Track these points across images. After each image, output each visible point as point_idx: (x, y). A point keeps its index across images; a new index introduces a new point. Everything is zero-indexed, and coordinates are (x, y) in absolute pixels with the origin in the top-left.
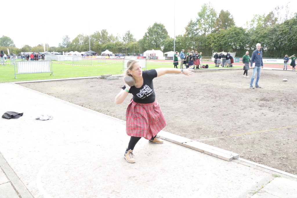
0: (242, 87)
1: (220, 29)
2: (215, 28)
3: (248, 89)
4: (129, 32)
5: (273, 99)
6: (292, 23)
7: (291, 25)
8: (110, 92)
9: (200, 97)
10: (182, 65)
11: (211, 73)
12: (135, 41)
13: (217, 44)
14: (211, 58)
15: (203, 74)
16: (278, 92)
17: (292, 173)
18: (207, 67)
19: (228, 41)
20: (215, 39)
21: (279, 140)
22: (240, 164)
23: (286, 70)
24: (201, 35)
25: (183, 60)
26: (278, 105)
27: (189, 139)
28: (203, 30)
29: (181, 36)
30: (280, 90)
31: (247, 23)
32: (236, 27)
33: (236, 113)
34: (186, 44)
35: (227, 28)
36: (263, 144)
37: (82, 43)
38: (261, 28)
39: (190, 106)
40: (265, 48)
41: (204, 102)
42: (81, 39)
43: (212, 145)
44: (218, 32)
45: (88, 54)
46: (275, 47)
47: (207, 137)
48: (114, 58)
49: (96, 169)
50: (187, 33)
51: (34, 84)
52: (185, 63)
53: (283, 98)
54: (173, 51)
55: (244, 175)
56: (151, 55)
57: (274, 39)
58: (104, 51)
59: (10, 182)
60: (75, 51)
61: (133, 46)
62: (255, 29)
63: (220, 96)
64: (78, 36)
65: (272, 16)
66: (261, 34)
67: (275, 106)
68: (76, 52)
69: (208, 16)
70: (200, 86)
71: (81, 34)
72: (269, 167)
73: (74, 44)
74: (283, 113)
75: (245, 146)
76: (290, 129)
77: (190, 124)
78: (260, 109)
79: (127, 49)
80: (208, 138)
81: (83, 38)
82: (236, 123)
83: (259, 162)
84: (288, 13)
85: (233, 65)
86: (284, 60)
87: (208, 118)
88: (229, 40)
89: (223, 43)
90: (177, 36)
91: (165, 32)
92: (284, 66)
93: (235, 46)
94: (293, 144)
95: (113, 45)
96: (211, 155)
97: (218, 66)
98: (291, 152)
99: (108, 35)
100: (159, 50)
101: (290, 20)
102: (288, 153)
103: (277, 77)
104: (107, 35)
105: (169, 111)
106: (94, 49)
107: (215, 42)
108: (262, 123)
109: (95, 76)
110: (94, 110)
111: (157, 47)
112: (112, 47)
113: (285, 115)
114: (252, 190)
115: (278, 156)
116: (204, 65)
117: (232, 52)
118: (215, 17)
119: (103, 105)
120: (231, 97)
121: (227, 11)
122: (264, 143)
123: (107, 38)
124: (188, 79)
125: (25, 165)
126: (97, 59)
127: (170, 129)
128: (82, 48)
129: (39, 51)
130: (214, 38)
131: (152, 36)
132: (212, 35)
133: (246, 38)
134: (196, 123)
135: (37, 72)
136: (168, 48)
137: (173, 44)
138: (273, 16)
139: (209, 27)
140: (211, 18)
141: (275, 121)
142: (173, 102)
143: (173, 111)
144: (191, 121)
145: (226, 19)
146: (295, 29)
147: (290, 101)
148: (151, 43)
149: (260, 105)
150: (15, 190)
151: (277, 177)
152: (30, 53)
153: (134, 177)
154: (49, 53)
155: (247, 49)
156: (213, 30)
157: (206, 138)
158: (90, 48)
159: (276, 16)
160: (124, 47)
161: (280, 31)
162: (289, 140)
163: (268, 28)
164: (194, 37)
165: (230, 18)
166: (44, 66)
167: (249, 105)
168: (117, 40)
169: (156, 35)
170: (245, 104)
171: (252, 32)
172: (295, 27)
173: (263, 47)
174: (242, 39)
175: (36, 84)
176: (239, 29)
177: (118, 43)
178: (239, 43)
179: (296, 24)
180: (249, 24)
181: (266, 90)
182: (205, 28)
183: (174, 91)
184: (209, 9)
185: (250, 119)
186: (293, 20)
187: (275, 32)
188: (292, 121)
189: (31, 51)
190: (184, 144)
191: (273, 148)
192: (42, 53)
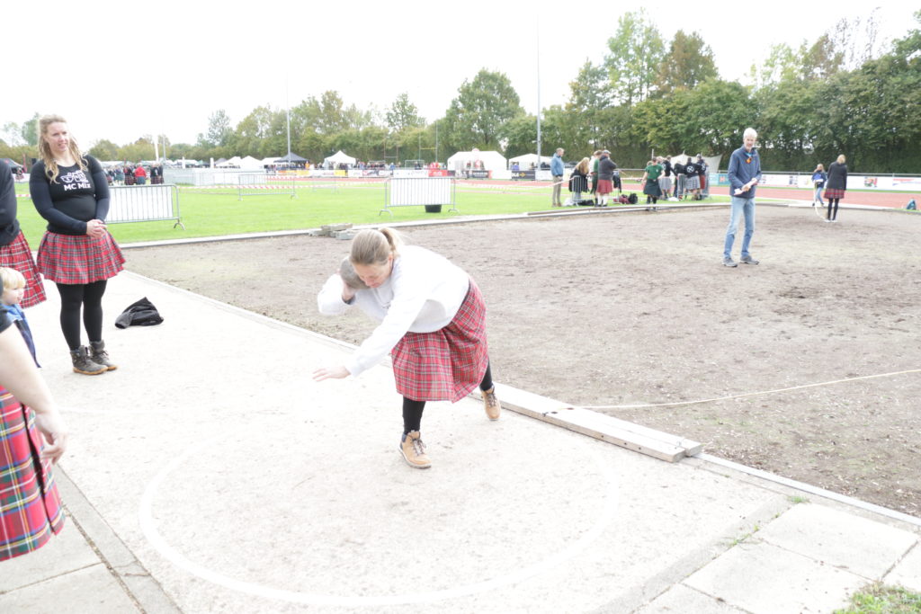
1: (672, 88)
2: (659, 85)
4: (404, 97)
5: (817, 292)
6: (886, 68)
7: (883, 74)
9: (607, 287)
10: (557, 195)
12: (423, 125)
13: (665, 133)
15: (620, 220)
16: (834, 271)
18: (631, 199)
19: (697, 122)
20: (659, 118)
21: (819, 404)
22: (701, 471)
24: (617, 107)
25: (559, 180)
26: (829, 309)
28: (626, 90)
29: (560, 108)
30: (841, 265)
31: (752, 68)
32: (720, 82)
33: (706, 331)
34: (572, 134)
35: (694, 82)
36: (774, 417)
37: (267, 133)
38: (796, 83)
39: (577, 314)
40: (805, 144)
41: (619, 303)
42: (262, 121)
43: (630, 419)
44: (669, 95)
45: (285, 163)
46: (836, 139)
47: (617, 399)
48: (357, 176)
50: (576, 98)
53: (847, 289)
54: (535, 152)
56: (469, 165)
57: (834, 117)
58: (332, 154)
60: (246, 155)
61: (417, 139)
62: (777, 88)
63: (664, 284)
64: (255, 111)
65: (826, 47)
66: (795, 101)
67: (821, 311)
68: (249, 159)
69: (639, 50)
70: (609, 255)
71: (263, 107)
73: (244, 134)
74: (842, 331)
78: (776, 321)
79: (400, 149)
80: (620, 402)
81: (270, 118)
82: (703, 360)
83: (758, 465)
84: (874, 40)
85: (711, 195)
88: (701, 119)
89: (682, 128)
90: (548, 109)
91: (512, 97)
93: (719, 139)
94: (858, 416)
95: (358, 138)
96: (624, 446)
98: (848, 436)
99: (343, 108)
100: (493, 149)
101: (880, 59)
102: (839, 439)
103: (837, 229)
104: (339, 108)
105: (512, 326)
106: (301, 149)
107: (660, 125)
108: (777, 360)
109: (303, 229)
110: (300, 325)
111: (487, 142)
112: (355, 142)
113: (846, 338)
114: (726, 538)
115: (812, 449)
117: (709, 156)
118: (660, 52)
120: (695, 286)
121: (694, 34)
123: (339, 115)
124: (577, 235)
126: (311, 178)
127: (512, 377)
128: (266, 146)
130: (657, 113)
131: (471, 108)
132: (649, 107)
133: (751, 114)
134: (589, 360)
135: (136, 218)
136: (519, 146)
137: (536, 131)
138: (829, 48)
139: (640, 80)
140: (645, 57)
141: (816, 352)
142: (528, 303)
143: (525, 327)
144: (576, 353)
145: (692, 57)
146: (894, 87)
147: (865, 298)
148: (470, 130)
149: (780, 308)
154: (170, 162)
156: (651, 92)
157: (616, 402)
158: (289, 145)
159: (838, 48)
160: (389, 141)
161: (851, 93)
162: (847, 405)
163: (817, 83)
164: (597, 112)
165: (703, 55)
166: (155, 201)
167: (746, 309)
168: (369, 123)
169: (485, 108)
170: (736, 307)
171: (769, 97)
172: (893, 80)
173: (801, 141)
174: (738, 118)
175: (133, 253)
176: (729, 86)
177: (373, 131)
178: (729, 130)
179: (897, 73)
180: (758, 74)
181: (801, 267)
182: (629, 86)
183: (531, 269)
184: (641, 29)
185: (745, 348)
186: (889, 60)
187: (836, 95)
188: (864, 354)
189: (116, 158)
190: (549, 417)
191: (801, 428)
192: (151, 162)
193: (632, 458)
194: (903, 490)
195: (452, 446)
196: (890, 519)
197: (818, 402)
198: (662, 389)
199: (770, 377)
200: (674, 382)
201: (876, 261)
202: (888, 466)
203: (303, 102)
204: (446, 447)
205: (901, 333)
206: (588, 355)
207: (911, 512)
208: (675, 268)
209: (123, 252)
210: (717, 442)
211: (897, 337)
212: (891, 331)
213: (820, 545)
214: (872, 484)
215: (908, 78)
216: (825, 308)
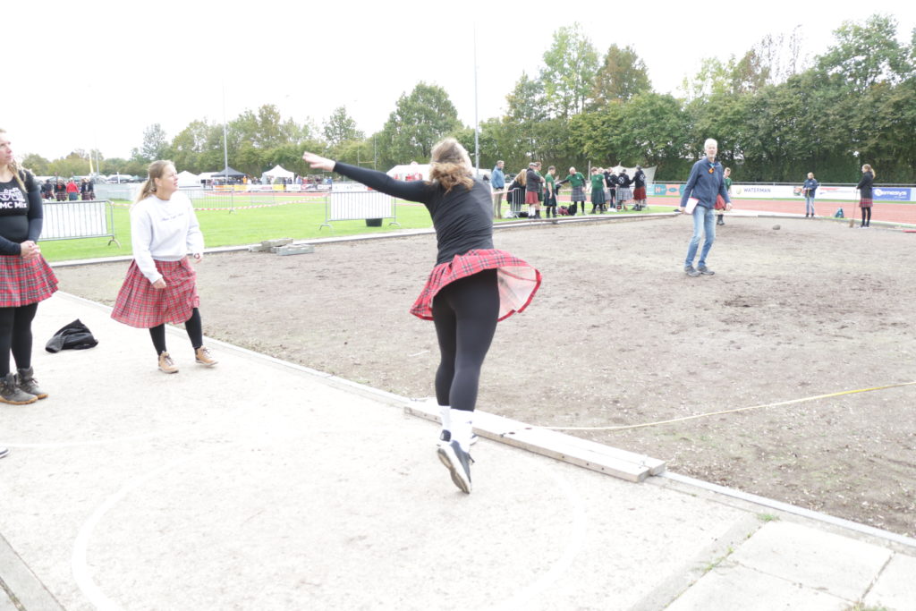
0: (673, 267)
1: (607, 101)
2: (594, 97)
4: (342, 111)
5: (761, 301)
6: (809, 82)
7: (807, 88)
8: (289, 291)
9: (555, 300)
10: (498, 207)
11: (584, 229)
12: (362, 138)
13: (601, 145)
15: (561, 231)
16: (775, 279)
17: (809, 508)
19: (631, 134)
20: (594, 130)
21: (775, 416)
22: (666, 490)
24: (554, 120)
26: (775, 318)
27: (523, 422)
28: (562, 103)
29: (497, 121)
31: (684, 81)
32: (654, 95)
33: (657, 342)
34: (510, 146)
35: (628, 95)
36: (734, 430)
37: (204, 147)
38: (726, 96)
40: (738, 154)
41: (567, 315)
42: (199, 135)
43: (589, 437)
44: (604, 108)
45: (222, 178)
46: (766, 151)
47: (574, 417)
48: (300, 190)
49: (248, 519)
50: (513, 112)
53: (789, 297)
55: (678, 520)
57: (763, 128)
58: (270, 168)
60: (183, 170)
61: (355, 153)
62: (708, 101)
63: (610, 295)
64: (191, 125)
65: (753, 62)
66: (726, 113)
67: (767, 319)
68: (185, 173)
69: (574, 64)
70: (553, 267)
71: (200, 121)
72: (750, 495)
73: (180, 148)
74: (789, 340)
76: (808, 384)
77: (524, 380)
78: (724, 331)
80: (577, 419)
81: (206, 133)
82: (656, 372)
83: (723, 481)
84: (797, 56)
85: (646, 205)
88: (636, 131)
89: (618, 140)
90: (486, 121)
91: (449, 111)
93: (653, 150)
94: (814, 426)
95: (296, 152)
96: (586, 466)
98: (808, 448)
99: (281, 122)
101: (803, 75)
102: (800, 451)
103: (772, 237)
104: (276, 122)
106: (239, 164)
107: (596, 137)
108: (730, 371)
109: (243, 244)
111: (425, 155)
112: (293, 155)
113: (794, 346)
114: (701, 562)
115: (774, 463)
116: (565, 205)
118: (594, 65)
119: (269, 330)
120: (641, 297)
121: (628, 48)
122: (736, 426)
123: (277, 130)
124: (519, 247)
125: (36, 515)
126: (250, 193)
128: (203, 160)
129: (72, 172)
130: (593, 126)
131: (409, 121)
132: (585, 119)
133: (684, 126)
134: (542, 376)
135: (68, 235)
137: (474, 144)
138: (756, 63)
139: (576, 94)
140: (580, 71)
141: (767, 362)
144: (528, 369)
145: (626, 71)
146: (817, 100)
147: (807, 305)
148: (408, 144)
149: (726, 317)
151: (770, 522)
153: (361, 538)
154: (104, 177)
155: (687, 157)
156: (587, 105)
157: (572, 419)
158: (226, 159)
159: (765, 63)
161: (778, 105)
162: (804, 415)
163: (746, 96)
164: (534, 124)
165: (637, 68)
166: (88, 217)
167: (693, 319)
168: (307, 137)
169: (423, 121)
170: (683, 317)
171: (700, 110)
172: (816, 94)
173: (733, 151)
174: (672, 130)
175: (65, 272)
176: (663, 99)
177: (311, 145)
178: (663, 142)
179: (820, 87)
180: (690, 86)
181: (742, 276)
182: (565, 99)
184: (575, 44)
185: (697, 359)
186: (811, 73)
187: (765, 107)
188: (814, 362)
189: (47, 173)
190: (506, 438)
191: (761, 441)
192: (83, 177)
193: (596, 480)
194: (868, 502)
195: (409, 472)
196: (860, 535)
197: (773, 412)
198: (619, 405)
199: (725, 389)
200: (630, 396)
201: (813, 268)
202: (850, 478)
203: (240, 116)
204: (402, 474)
205: (846, 340)
206: (541, 370)
207: (879, 525)
208: (620, 279)
209: (55, 272)
210: (680, 459)
211: (842, 344)
212: (836, 339)
213: (796, 565)
214: (838, 497)
215: (830, 92)
216: (770, 316)
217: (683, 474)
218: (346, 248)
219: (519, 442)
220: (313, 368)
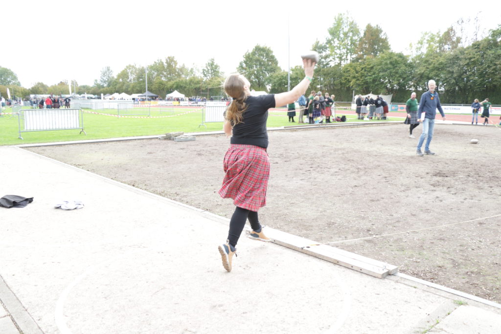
0: (402, 153)
1: (365, 56)
2: (357, 53)
3: (412, 157)
4: (213, 60)
5: (454, 174)
6: (485, 45)
7: (484, 49)
8: (181, 162)
9: (333, 170)
10: (301, 117)
11: (350, 130)
13: (360, 82)
14: (350, 104)
15: (337, 131)
16: (463, 160)
17: (486, 299)
18: (343, 119)
19: (378, 76)
20: (357, 73)
21: (464, 242)
22: (399, 284)
23: (476, 125)
24: (333, 67)
25: (303, 108)
26: (463, 184)
27: (314, 240)
28: (338, 57)
29: (301, 67)
30: (466, 157)
31: (410, 45)
32: (392, 53)
33: (393, 196)
35: (377, 53)
36: (439, 250)
37: (134, 79)
38: (434, 53)
39: (316, 186)
40: (440, 88)
41: (339, 179)
42: (131, 73)
43: (352, 251)
44: (363, 60)
45: (144, 97)
46: (457, 85)
47: (344, 238)
48: (188, 105)
49: (156, 292)
51: (51, 148)
52: (306, 113)
53: (471, 171)
55: (406, 301)
57: (456, 73)
58: (171, 92)
59: (10, 315)
60: (122, 92)
62: (423, 56)
63: (365, 168)
64: (127, 67)
65: (451, 34)
66: (434, 64)
67: (459, 184)
68: (124, 95)
69: (346, 34)
70: (332, 151)
71: (132, 65)
72: (448, 288)
73: (121, 80)
74: (472, 197)
75: (409, 252)
76: (484, 223)
77: (315, 217)
78: (432, 190)
79: (211, 90)
80: (346, 240)
81: (135, 71)
82: (393, 214)
83: (432, 280)
84: (479, 30)
85: (387, 117)
86: (473, 108)
87: (345, 206)
88: (381, 74)
89: (370, 79)
90: (294, 68)
91: (273, 61)
92: (473, 118)
93: (391, 85)
94: (488, 249)
95: (186, 83)
96: (352, 268)
97: (362, 118)
98: (484, 262)
99: (178, 66)
100: (263, 90)
101: (482, 40)
102: (479, 264)
103: (461, 136)
104: (175, 66)
105: (280, 194)
106: (154, 89)
107: (358, 77)
108: (436, 214)
110: (154, 192)
111: (259, 86)
112: (184, 85)
113: (475, 201)
114: (419, 328)
115: (464, 270)
116: (339, 116)
117: (385, 95)
118: (358, 35)
119: (169, 184)
120: (383, 170)
121: (377, 26)
122: (440, 247)
123: (176, 72)
124: (313, 140)
125: (35, 286)
126: (159, 106)
127: (282, 224)
128: (134, 87)
129: (60, 93)
130: (356, 70)
131: (251, 67)
132: (351, 67)
133: (409, 71)
134: (326, 214)
135: (57, 128)
136: (278, 88)
137: (287, 80)
138: (453, 34)
139: (347, 51)
140: (349, 38)
141: (459, 210)
142: (287, 179)
143: (287, 194)
144: (317, 210)
145: (376, 39)
146: (490, 56)
147: (483, 177)
149: (433, 183)
150: (18, 328)
151: (462, 306)
152: (46, 96)
153: (220, 306)
154: (78, 95)
155: (410, 89)
156: (353, 58)
157: (343, 240)
158: (147, 87)
159: (458, 34)
160: (203, 85)
161: (466, 59)
163: (446, 54)
164: (322, 69)
165: (382, 38)
166: (69, 118)
167: (414, 183)
168: (192, 75)
169: (258, 66)
170: (408, 182)
171: (419, 61)
172: (489, 52)
174: (402, 73)
176: (397, 55)
177: (195, 79)
178: (397, 80)
179: (492, 48)
180: (414, 48)
181: (443, 159)
182: (340, 55)
183: (288, 160)
184: (347, 23)
185: (416, 207)
186: (487, 40)
187: (458, 61)
188: (487, 210)
189: (47, 93)
190: (305, 250)
191: (456, 256)
192: (67, 95)
193: (357, 276)
195: (248, 268)
198: (370, 232)
200: (376, 228)
203: (155, 62)
208: (371, 159)
215: (498, 51)
216: (460, 183)
217: (408, 274)
218: (214, 138)
219: (312, 252)
220: (194, 206)
